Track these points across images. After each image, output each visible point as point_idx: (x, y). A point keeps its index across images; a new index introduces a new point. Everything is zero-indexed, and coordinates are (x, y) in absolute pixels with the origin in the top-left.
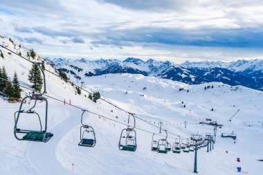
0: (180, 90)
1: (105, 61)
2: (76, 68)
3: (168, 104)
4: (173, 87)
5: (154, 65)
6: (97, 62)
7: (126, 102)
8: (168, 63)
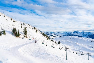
0: (91, 41)
1: (66, 33)
2: (56, 35)
3: (86, 46)
4: (89, 40)
5: (84, 34)
6: (64, 33)
7: (70, 45)
8: (90, 33)
